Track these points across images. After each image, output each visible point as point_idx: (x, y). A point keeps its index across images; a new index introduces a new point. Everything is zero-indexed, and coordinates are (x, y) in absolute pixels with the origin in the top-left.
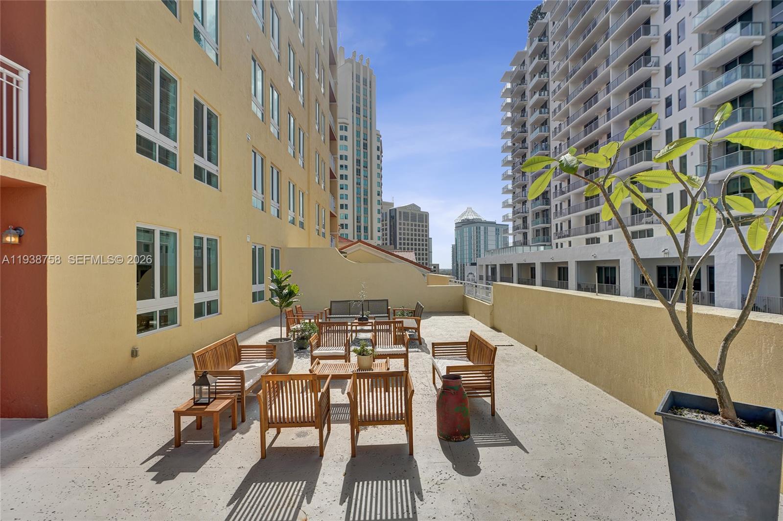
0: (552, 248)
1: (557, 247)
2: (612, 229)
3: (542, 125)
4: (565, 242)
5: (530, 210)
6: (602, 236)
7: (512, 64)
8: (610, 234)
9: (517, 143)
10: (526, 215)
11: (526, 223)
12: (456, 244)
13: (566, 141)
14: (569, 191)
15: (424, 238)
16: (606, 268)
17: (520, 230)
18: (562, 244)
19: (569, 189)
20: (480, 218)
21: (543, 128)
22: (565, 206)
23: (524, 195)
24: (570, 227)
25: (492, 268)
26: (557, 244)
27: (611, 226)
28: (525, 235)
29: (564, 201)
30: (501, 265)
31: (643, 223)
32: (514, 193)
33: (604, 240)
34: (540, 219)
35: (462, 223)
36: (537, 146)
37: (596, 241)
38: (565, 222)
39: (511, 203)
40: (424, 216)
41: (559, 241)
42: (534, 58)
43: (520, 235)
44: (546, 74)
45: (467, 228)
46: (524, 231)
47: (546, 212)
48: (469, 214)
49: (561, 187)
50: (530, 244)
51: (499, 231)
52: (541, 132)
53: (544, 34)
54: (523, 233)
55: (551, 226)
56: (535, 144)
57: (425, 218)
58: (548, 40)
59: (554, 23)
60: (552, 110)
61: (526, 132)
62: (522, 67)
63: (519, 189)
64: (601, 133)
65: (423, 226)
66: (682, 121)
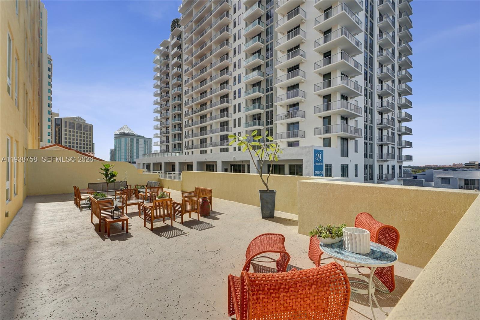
0: (183, 155)
1: (186, 154)
2: (213, 147)
3: (178, 86)
4: (190, 151)
5: (171, 133)
6: (208, 150)
7: (161, 45)
8: (211, 149)
9: (164, 93)
10: (168, 135)
11: (168, 139)
12: (115, 149)
13: (191, 99)
14: (192, 126)
15: (89, 143)
16: (210, 165)
17: (165, 143)
18: (188, 153)
19: (192, 124)
20: (133, 132)
21: (179, 89)
22: (190, 133)
23: (167, 124)
24: (193, 144)
25: (146, 165)
26: (186, 152)
27: (212, 145)
28: (168, 147)
29: (190, 130)
30: (154, 163)
31: (225, 145)
32: (161, 121)
33: (209, 152)
34: (177, 138)
35: (120, 134)
36: (176, 97)
37: (205, 152)
38: (190, 141)
39: (159, 127)
40: (89, 127)
41: (187, 151)
42: (174, 48)
43: (164, 146)
44: (181, 59)
45: (124, 139)
46: (167, 144)
47: (180, 135)
48: (125, 129)
49: (188, 123)
50: (171, 152)
51: (146, 142)
52: (178, 90)
53: (180, 36)
54: (167, 145)
55: (182, 142)
56: (174, 96)
57: (90, 128)
58: (182, 41)
59: (185, 33)
60: (184, 80)
61: (168, 88)
62: (167, 49)
63: (164, 120)
64: (208, 100)
65: (87, 134)
66: (239, 103)
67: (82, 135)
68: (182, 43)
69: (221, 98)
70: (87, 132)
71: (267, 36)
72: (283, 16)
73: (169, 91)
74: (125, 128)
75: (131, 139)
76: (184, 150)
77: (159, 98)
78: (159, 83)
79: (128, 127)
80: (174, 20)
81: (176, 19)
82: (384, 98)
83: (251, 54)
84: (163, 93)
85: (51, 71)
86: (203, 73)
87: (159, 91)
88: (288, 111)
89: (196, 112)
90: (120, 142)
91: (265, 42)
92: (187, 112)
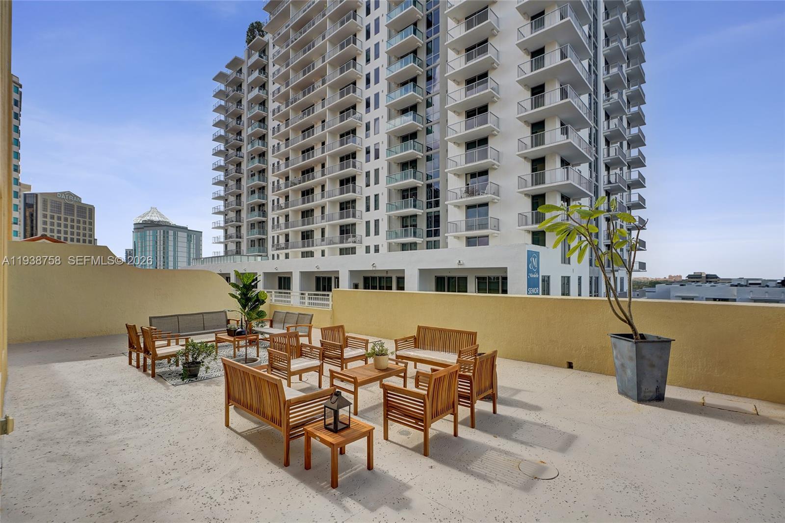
0: (268, 260)
1: (273, 259)
2: (326, 245)
3: (260, 138)
4: (282, 254)
5: (245, 220)
6: (316, 250)
7: (228, 67)
8: (323, 249)
9: (232, 149)
10: (240, 224)
11: (240, 232)
12: (135, 250)
13: (284, 161)
14: (287, 208)
15: (87, 238)
16: (324, 278)
17: (232, 239)
18: (278, 256)
19: (287, 205)
20: (167, 220)
21: (261, 142)
22: (282, 220)
23: (238, 204)
24: (287, 240)
26: (273, 255)
27: (324, 242)
29: (282, 216)
31: (349, 242)
32: (226, 200)
33: (318, 254)
34: (255, 229)
35: (144, 224)
36: (254, 157)
37: (310, 254)
38: (281, 235)
39: (223, 210)
40: (87, 210)
41: (276, 253)
42: (252, 71)
43: (233, 244)
44: (265, 91)
45: (151, 232)
46: (238, 240)
47: (262, 224)
48: (153, 215)
49: (278, 202)
50: (245, 254)
51: (191, 238)
52: (259, 145)
53: (263, 52)
54: (237, 243)
55: (267, 238)
56: (252, 155)
57: (89, 213)
58: (268, 60)
59: (274, 45)
60: (270, 128)
61: (241, 140)
62: (238, 74)
63: (233, 197)
64: (317, 161)
65: (85, 223)
66: (376, 168)
67: (75, 224)
68: (268, 63)
69: (342, 159)
70: (84, 219)
71: (427, 55)
72: (458, 22)
73: (242, 147)
74: (153, 213)
75: (164, 232)
76: (271, 251)
77: (223, 159)
78: (222, 132)
79: (158, 212)
80: (253, 24)
81: (256, 23)
82: (612, 170)
83: (398, 85)
84: (230, 150)
85: (19, 106)
86: (308, 116)
87: (223, 146)
88: (468, 185)
89: (295, 184)
90: (143, 238)
91: (425, 65)
92: (276, 184)
